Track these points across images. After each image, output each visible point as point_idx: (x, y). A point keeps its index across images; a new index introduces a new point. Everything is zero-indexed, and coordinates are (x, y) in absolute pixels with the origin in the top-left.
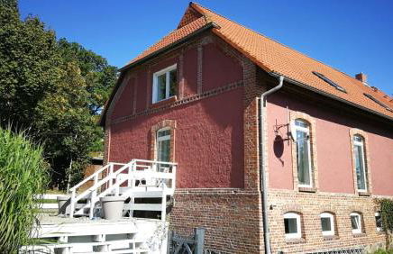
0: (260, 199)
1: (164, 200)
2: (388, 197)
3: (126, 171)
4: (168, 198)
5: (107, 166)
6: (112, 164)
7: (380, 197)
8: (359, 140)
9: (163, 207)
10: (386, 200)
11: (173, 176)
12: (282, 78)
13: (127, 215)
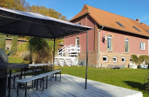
0: (97, 53)
1: (77, 53)
2: (134, 54)
3: (69, 47)
4: (78, 53)
5: (64, 47)
6: (66, 46)
7: (132, 54)
8: (127, 40)
9: (77, 55)
10: (134, 55)
11: (79, 48)
12: (103, 27)
13: (70, 56)
